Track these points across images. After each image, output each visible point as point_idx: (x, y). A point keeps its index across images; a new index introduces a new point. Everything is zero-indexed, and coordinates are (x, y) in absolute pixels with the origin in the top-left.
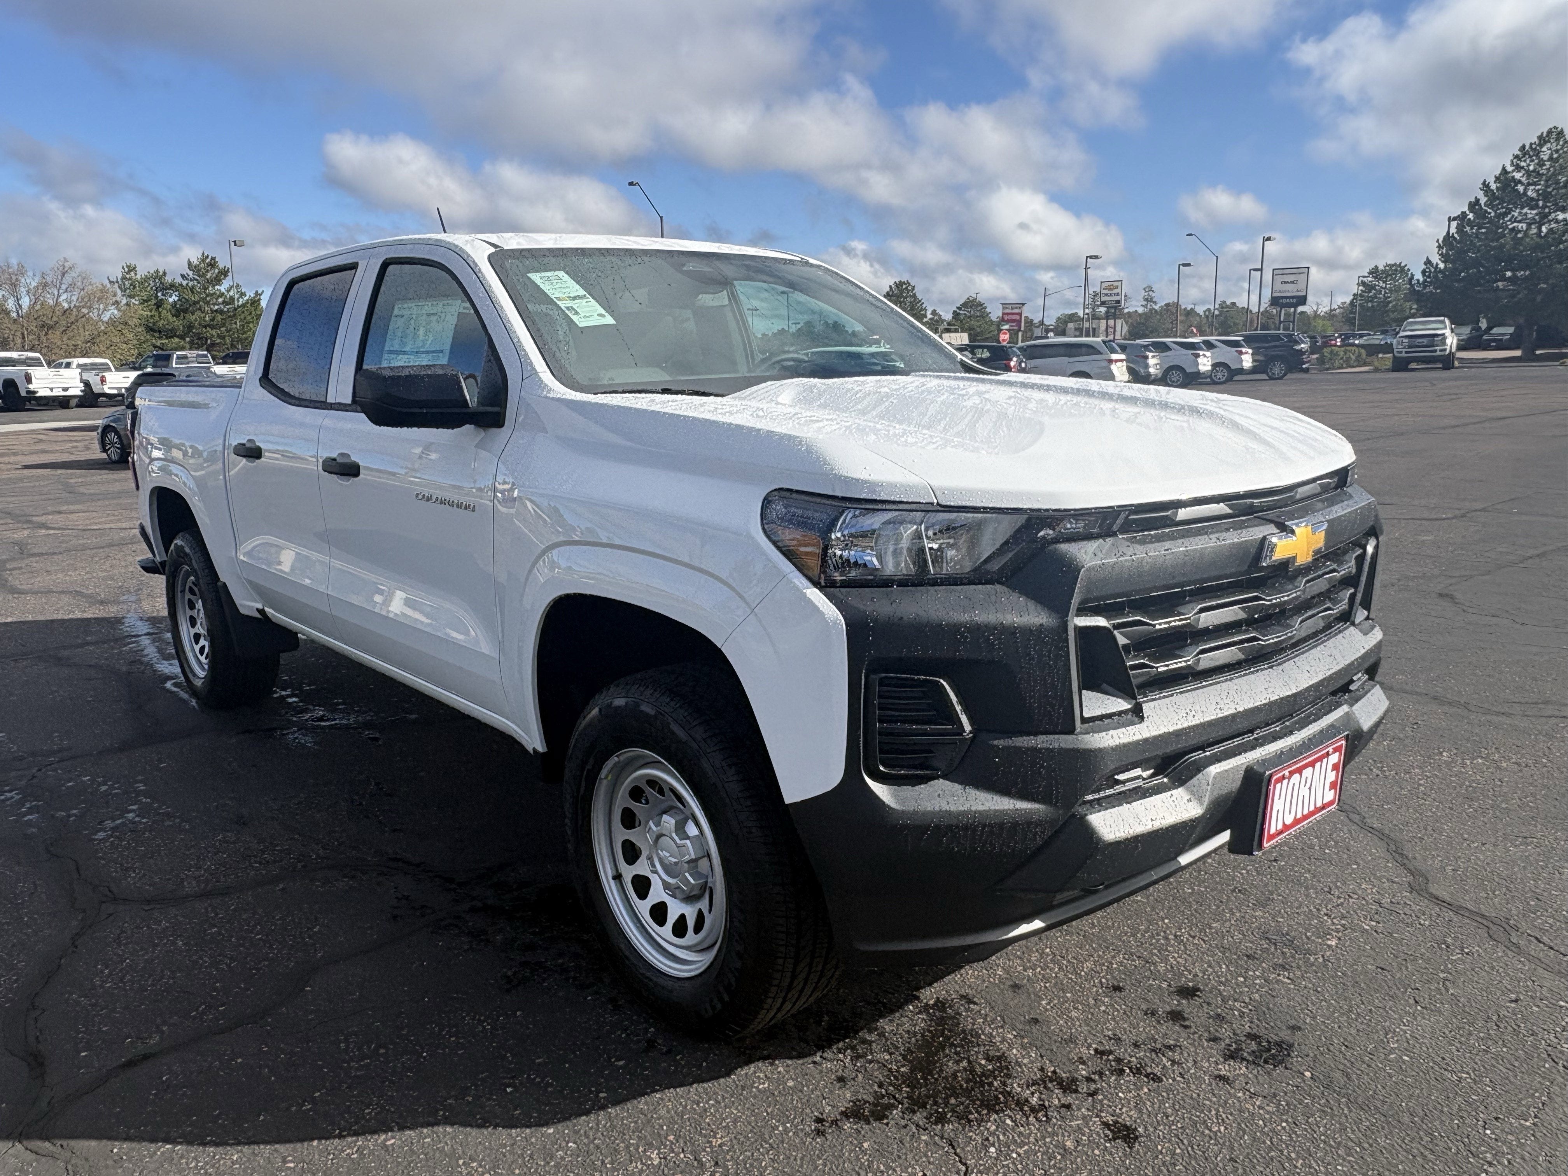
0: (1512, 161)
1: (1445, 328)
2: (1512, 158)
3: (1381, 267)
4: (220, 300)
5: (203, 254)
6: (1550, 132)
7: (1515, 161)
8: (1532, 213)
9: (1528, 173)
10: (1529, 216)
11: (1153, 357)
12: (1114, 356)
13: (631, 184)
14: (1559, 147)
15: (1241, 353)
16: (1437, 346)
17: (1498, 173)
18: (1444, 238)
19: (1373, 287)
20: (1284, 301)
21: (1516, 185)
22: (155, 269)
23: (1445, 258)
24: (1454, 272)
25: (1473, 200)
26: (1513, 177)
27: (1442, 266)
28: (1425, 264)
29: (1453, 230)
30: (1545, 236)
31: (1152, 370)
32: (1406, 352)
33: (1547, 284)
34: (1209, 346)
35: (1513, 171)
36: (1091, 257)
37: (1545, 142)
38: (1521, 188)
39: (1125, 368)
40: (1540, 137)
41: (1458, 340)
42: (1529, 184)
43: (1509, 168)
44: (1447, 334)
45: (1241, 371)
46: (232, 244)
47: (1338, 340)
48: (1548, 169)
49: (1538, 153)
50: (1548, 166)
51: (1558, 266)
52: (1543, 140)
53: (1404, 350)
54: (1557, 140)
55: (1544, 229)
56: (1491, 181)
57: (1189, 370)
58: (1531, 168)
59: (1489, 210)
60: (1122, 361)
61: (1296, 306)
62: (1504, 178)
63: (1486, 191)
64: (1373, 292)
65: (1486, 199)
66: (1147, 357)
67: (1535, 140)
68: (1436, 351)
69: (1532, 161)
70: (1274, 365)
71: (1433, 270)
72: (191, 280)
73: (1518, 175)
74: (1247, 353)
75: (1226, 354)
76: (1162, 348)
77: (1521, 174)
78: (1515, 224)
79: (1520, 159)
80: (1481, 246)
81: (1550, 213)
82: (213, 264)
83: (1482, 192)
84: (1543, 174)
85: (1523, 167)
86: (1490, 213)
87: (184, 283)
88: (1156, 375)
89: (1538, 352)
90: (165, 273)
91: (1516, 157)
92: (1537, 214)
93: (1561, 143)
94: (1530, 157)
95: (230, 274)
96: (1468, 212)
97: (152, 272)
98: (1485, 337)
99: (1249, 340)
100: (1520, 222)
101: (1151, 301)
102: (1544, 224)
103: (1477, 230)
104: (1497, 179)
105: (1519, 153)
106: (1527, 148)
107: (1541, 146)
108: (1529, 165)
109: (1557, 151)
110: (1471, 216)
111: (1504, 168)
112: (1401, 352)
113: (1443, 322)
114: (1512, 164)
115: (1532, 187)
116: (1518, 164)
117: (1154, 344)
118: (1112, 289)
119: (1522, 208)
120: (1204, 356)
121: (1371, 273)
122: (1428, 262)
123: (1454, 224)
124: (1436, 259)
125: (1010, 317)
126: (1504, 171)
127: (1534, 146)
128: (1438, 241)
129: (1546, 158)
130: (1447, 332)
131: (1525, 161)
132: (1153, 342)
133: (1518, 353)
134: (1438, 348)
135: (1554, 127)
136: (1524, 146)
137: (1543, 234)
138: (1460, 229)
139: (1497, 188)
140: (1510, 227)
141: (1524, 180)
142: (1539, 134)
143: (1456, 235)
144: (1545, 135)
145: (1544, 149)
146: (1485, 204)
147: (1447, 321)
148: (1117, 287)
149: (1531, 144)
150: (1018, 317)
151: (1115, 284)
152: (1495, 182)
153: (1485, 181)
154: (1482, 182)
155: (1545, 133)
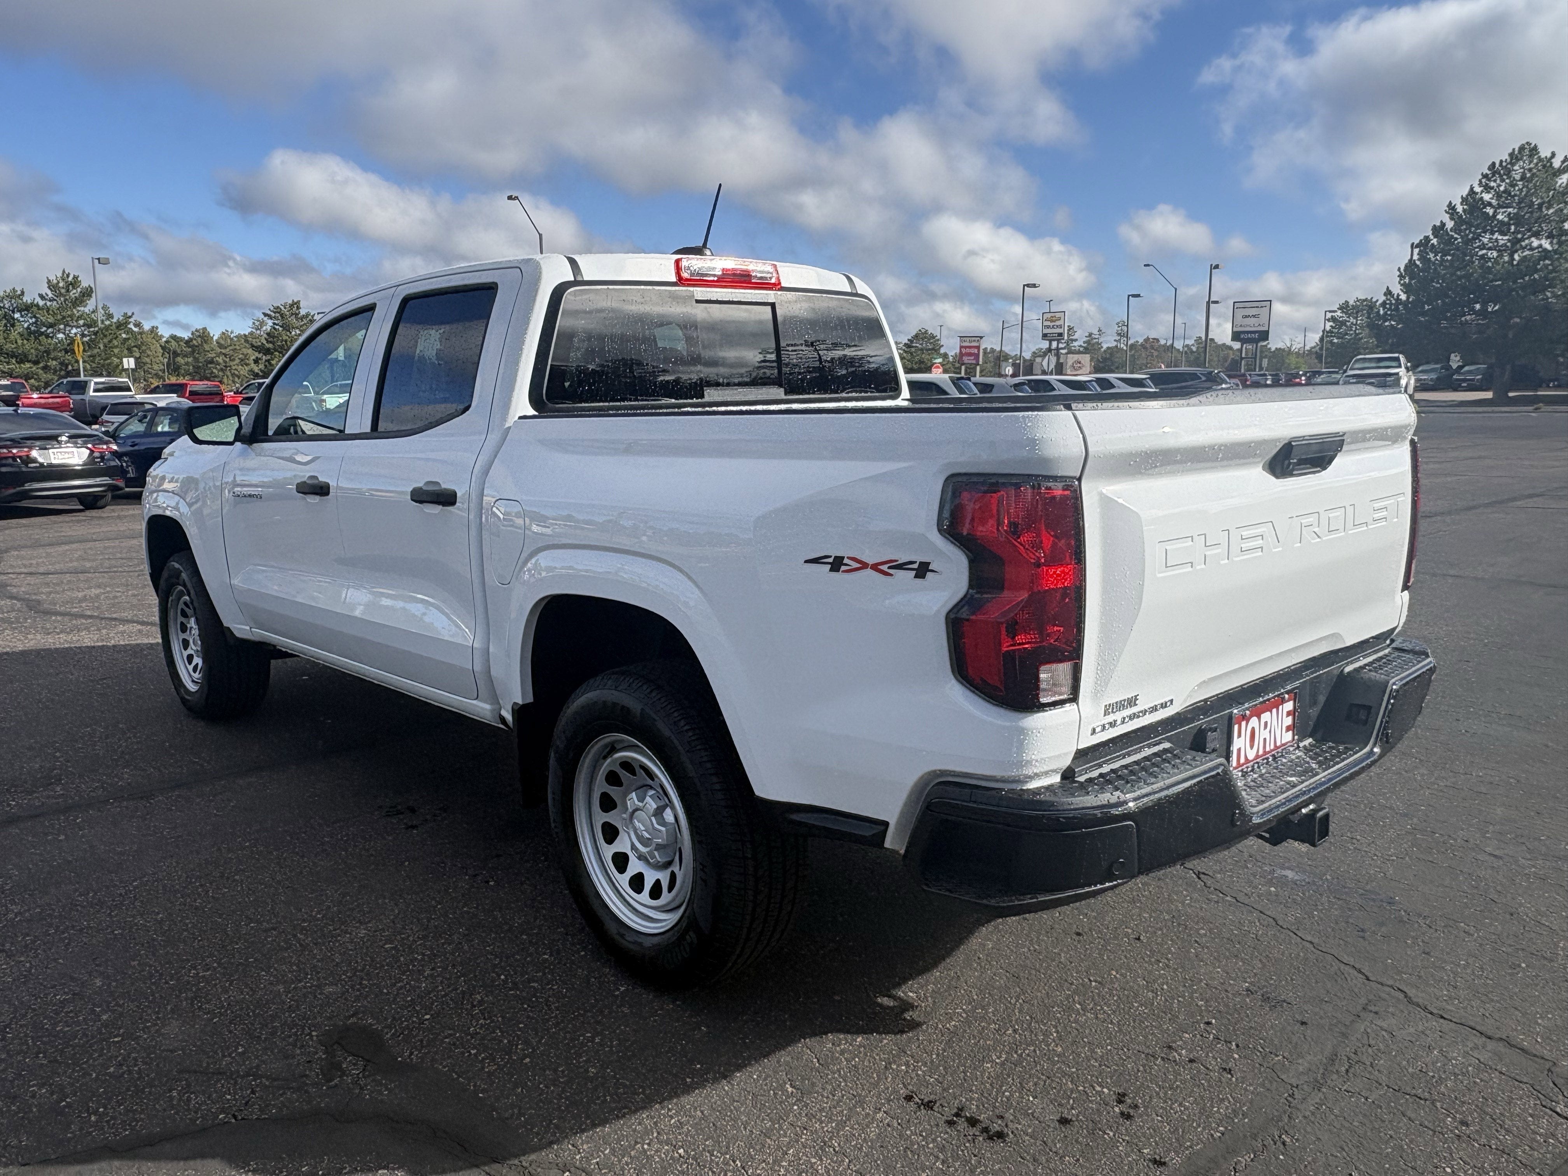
0: (1480, 181)
1: (1400, 366)
2: (1480, 177)
3: (1351, 303)
4: (81, 322)
5: (64, 272)
6: (1522, 148)
7: (1484, 180)
8: (1503, 239)
9: (1498, 195)
10: (1501, 242)
13: (510, 198)
14: (1532, 166)
17: (1465, 194)
18: (1406, 266)
19: (1343, 323)
20: (1246, 336)
21: (1485, 207)
22: (11, 288)
23: (1407, 288)
24: (1418, 303)
25: (1438, 224)
26: (1482, 198)
27: (1403, 297)
28: (1385, 294)
29: (1416, 257)
30: (1518, 264)
33: (1521, 318)
35: (1482, 192)
36: (1028, 285)
37: (1518, 160)
38: (1490, 211)
40: (1511, 155)
41: (1417, 380)
42: (1500, 206)
43: (1478, 189)
44: (1401, 374)
46: (97, 261)
47: (1303, 378)
48: (1521, 190)
49: (1508, 172)
50: (1521, 187)
51: (1532, 298)
52: (1514, 157)
54: (1531, 156)
55: (1516, 257)
56: (1457, 202)
58: (1502, 188)
59: (1456, 236)
61: (1256, 341)
62: (1471, 199)
63: (1452, 214)
64: (1344, 327)
65: (1453, 223)
67: (1505, 157)
69: (1503, 180)
71: (1394, 302)
72: (50, 301)
73: (1487, 197)
77: (1490, 196)
78: (1484, 251)
79: (1489, 179)
80: (1445, 274)
81: (1523, 239)
82: (75, 283)
83: (1448, 216)
84: (1515, 195)
85: (1492, 188)
86: (1456, 239)
87: (41, 303)
89: (1511, 394)
90: (23, 293)
91: (1485, 176)
92: (1509, 240)
93: (1535, 161)
94: (1501, 176)
95: (94, 295)
96: (1431, 237)
97: (8, 291)
98: (1455, 377)
100: (1490, 249)
102: (1516, 251)
103: (1441, 257)
104: (1464, 200)
105: (1489, 172)
106: (1497, 165)
107: (1513, 165)
108: (1499, 186)
109: (1530, 170)
110: (1435, 241)
111: (1472, 188)
113: (1397, 360)
114: (1480, 184)
115: (1502, 210)
116: (1487, 184)
118: (1054, 321)
119: (1492, 233)
121: (1341, 308)
122: (1388, 293)
123: (1416, 251)
124: (1397, 289)
125: (968, 350)
126: (1472, 191)
127: (1504, 164)
128: (1399, 269)
129: (1518, 177)
130: (1402, 371)
131: (1495, 181)
133: (1489, 395)
135: (1527, 143)
136: (1494, 164)
137: (1515, 263)
138: (1423, 257)
139: (1464, 210)
140: (1480, 253)
141: (1494, 202)
142: (1510, 151)
143: (1418, 263)
144: (1516, 152)
145: (1516, 168)
146: (1451, 228)
147: (1402, 359)
148: (1059, 319)
149: (1501, 161)
150: (976, 351)
151: (1058, 315)
152: (1462, 204)
153: (1450, 203)
154: (1447, 203)
155: (1517, 149)
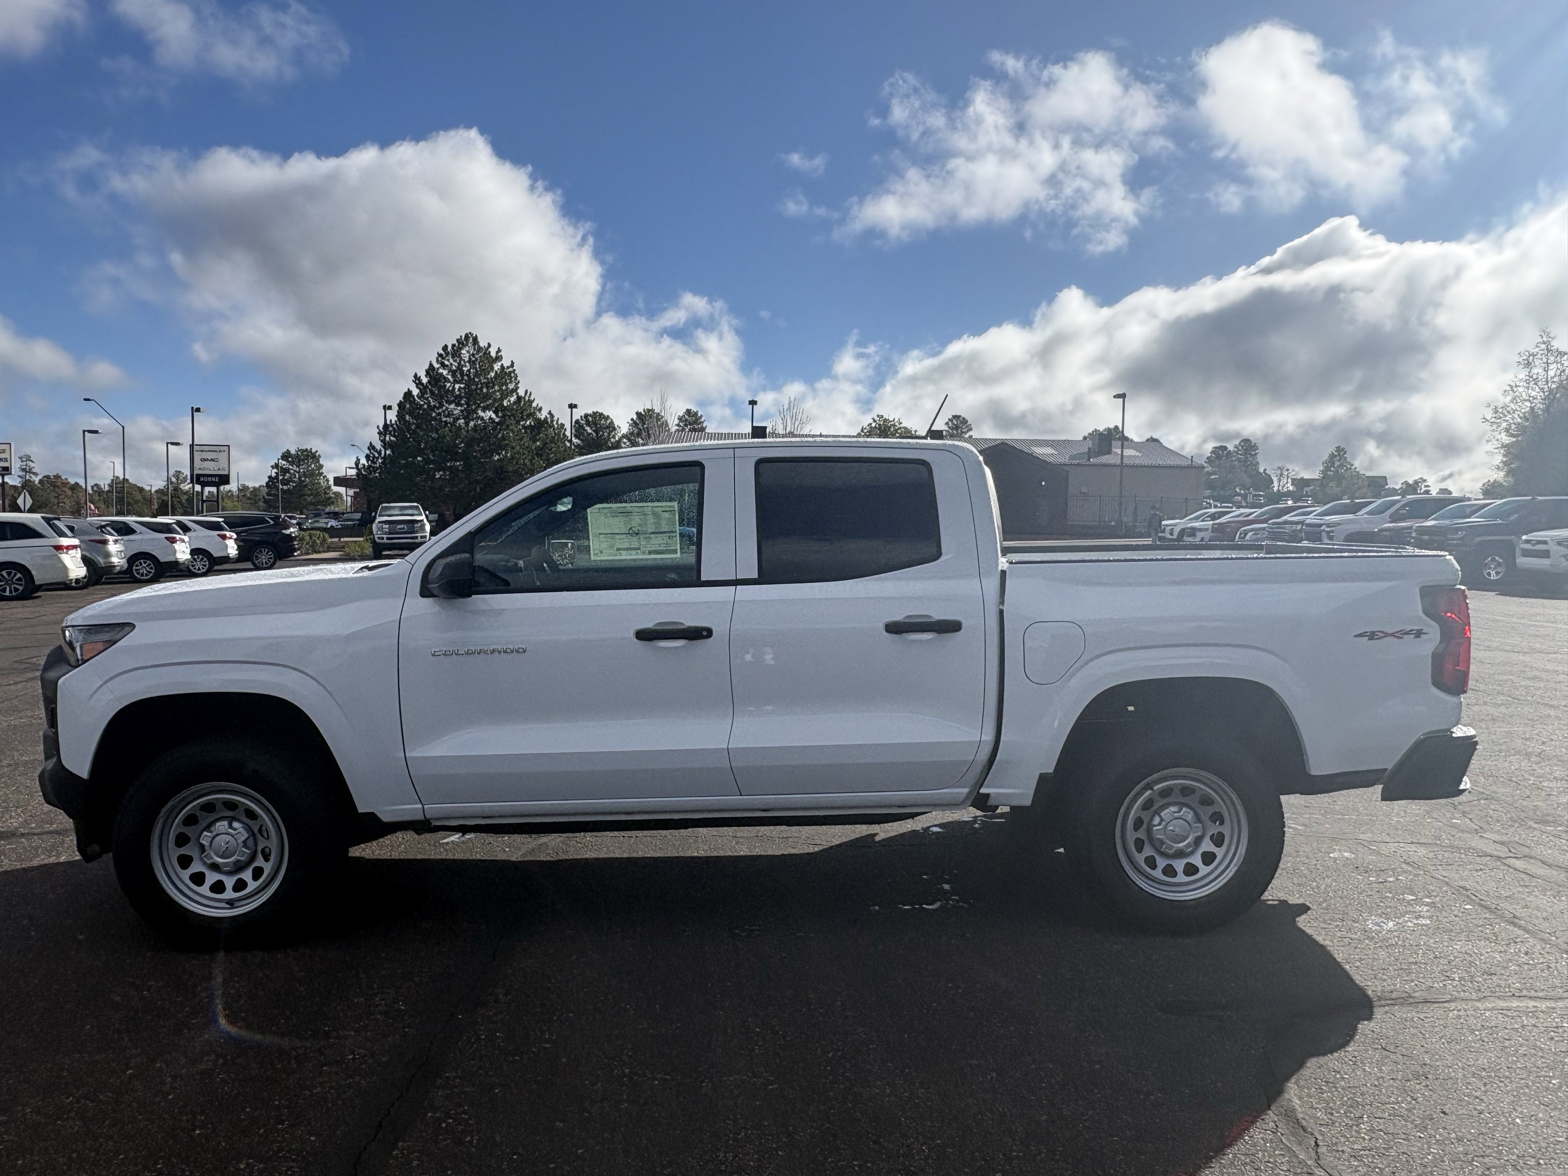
0: (437, 359)
1: (421, 514)
2: (437, 356)
3: (293, 452)
6: (467, 336)
7: (440, 359)
9: (453, 372)
11: (116, 541)
12: (64, 542)
14: (475, 352)
15: (224, 537)
16: (417, 532)
17: (426, 368)
19: (287, 471)
20: (206, 479)
21: (444, 381)
23: (388, 445)
24: (398, 459)
25: (406, 391)
26: (440, 373)
29: (391, 418)
31: (115, 560)
32: (388, 539)
34: (186, 529)
35: (440, 368)
37: (464, 345)
38: (448, 385)
39: (79, 555)
40: (459, 341)
42: (455, 382)
43: (436, 366)
45: (226, 559)
48: (469, 370)
49: (458, 355)
50: (468, 368)
52: (462, 343)
53: (385, 536)
54: (473, 344)
56: (421, 374)
57: (163, 559)
58: (455, 367)
59: (422, 402)
60: (74, 547)
61: (217, 484)
62: (432, 373)
63: (418, 384)
64: (288, 475)
65: (418, 391)
66: (105, 542)
67: (455, 342)
68: (416, 538)
69: (454, 361)
70: (261, 551)
71: (377, 456)
73: (444, 372)
74: (231, 538)
75: (207, 540)
76: (124, 530)
77: (446, 372)
79: (443, 358)
83: (414, 385)
84: (465, 374)
85: (447, 366)
86: (423, 405)
88: (122, 567)
91: (440, 355)
93: (477, 348)
94: (453, 357)
96: (403, 403)
99: (232, 524)
101: (30, 472)
104: (427, 374)
105: (442, 352)
106: (449, 348)
107: (461, 348)
108: (452, 364)
109: (474, 355)
110: (405, 405)
111: (431, 365)
112: (383, 538)
113: (417, 508)
114: (438, 362)
116: (443, 362)
117: (113, 524)
120: (183, 541)
121: (284, 457)
126: (432, 367)
127: (455, 348)
129: (466, 359)
131: (448, 360)
132: (112, 522)
134: (419, 535)
135: (470, 333)
136: (446, 347)
139: (427, 382)
141: (450, 377)
142: (458, 337)
143: (395, 424)
144: (463, 339)
145: (464, 351)
146: (417, 396)
147: (420, 507)
149: (452, 346)
152: (425, 376)
153: (416, 374)
154: (414, 374)
155: (463, 337)
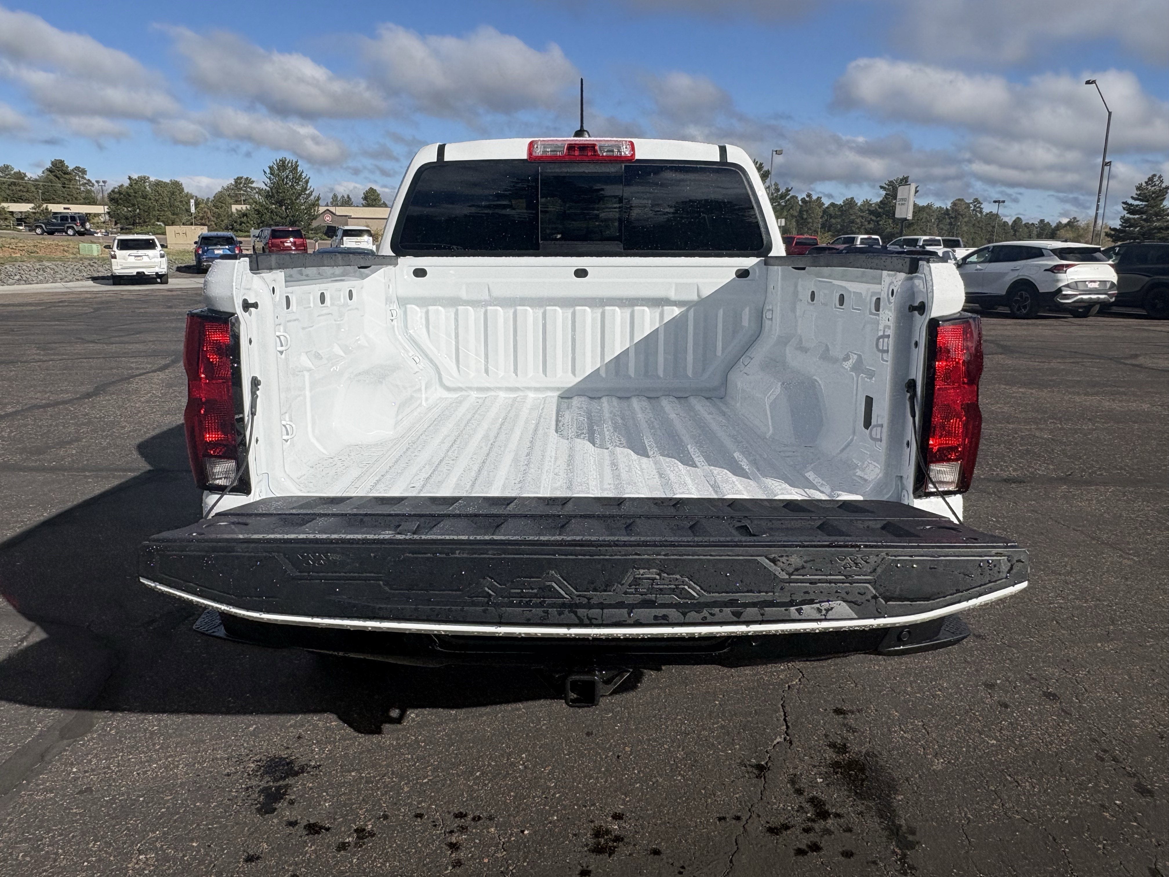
13: (1088, 82)
